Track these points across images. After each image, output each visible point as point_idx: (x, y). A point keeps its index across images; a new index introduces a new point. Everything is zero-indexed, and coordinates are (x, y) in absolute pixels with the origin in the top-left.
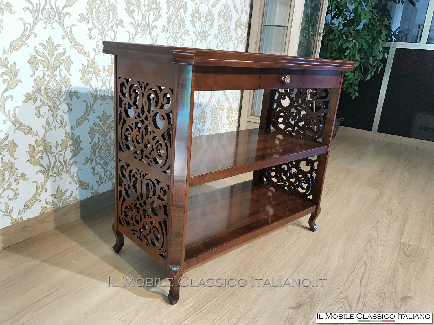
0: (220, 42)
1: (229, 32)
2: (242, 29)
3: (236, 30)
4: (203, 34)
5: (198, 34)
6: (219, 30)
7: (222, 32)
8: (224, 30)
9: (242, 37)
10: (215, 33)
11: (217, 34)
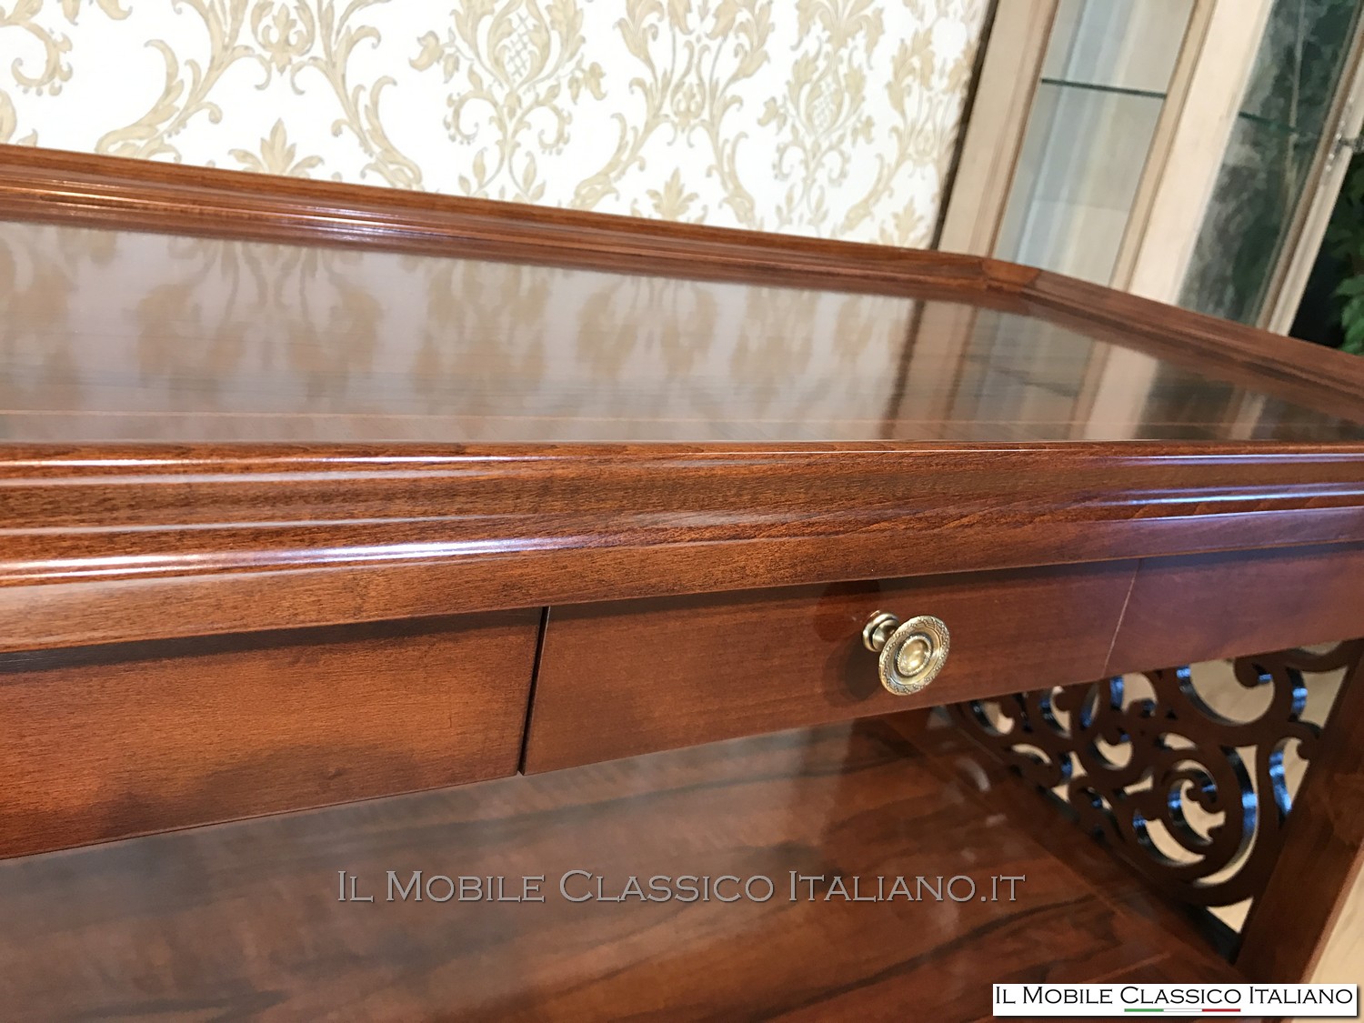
0: (797, 142)
1: (858, 99)
2: (930, 89)
3: (897, 94)
4: (698, 98)
5: (663, 97)
6: (795, 86)
7: (815, 93)
8: (828, 85)
9: (929, 126)
10: (774, 100)
11: (780, 102)
